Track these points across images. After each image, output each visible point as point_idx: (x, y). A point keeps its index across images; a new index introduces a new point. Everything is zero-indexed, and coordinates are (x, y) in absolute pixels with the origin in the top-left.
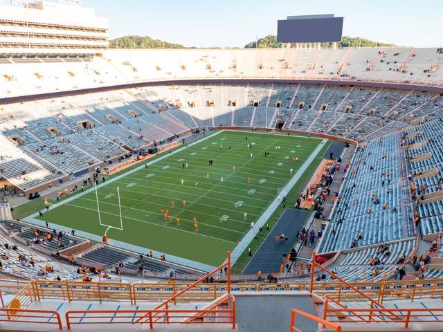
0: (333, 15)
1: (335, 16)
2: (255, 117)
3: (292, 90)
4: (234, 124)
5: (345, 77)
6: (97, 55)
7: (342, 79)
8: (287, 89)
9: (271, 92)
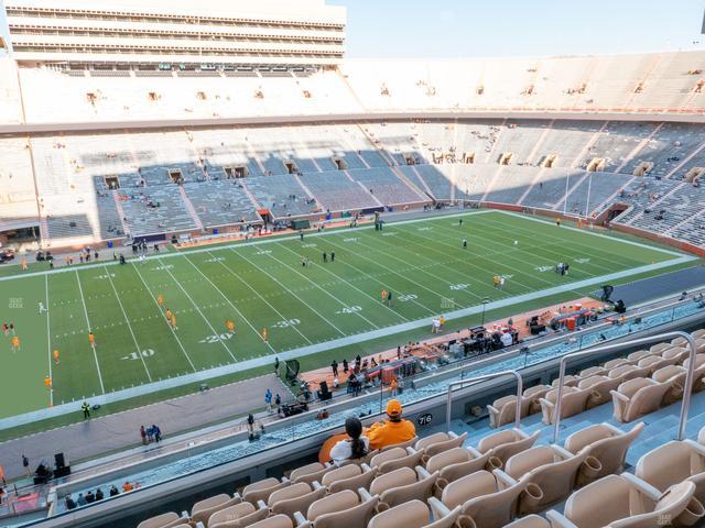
2: (577, 191)
4: (524, 202)
6: (332, 67)
8: (684, 138)
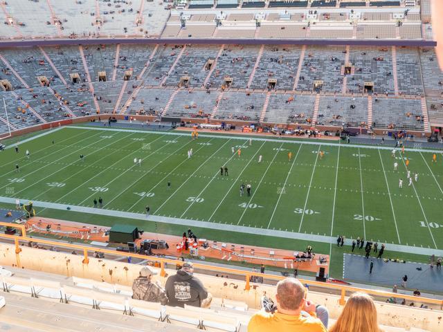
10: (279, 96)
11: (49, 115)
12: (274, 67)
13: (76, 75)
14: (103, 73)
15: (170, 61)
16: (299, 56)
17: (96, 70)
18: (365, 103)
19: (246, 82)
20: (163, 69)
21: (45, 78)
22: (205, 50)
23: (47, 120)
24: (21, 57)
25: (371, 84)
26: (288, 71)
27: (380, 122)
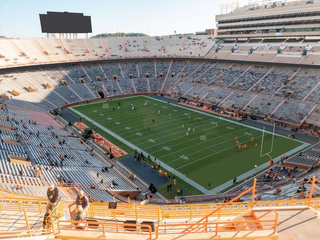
0: (83, 14)
1: (84, 15)
3: (80, 70)
5: (115, 57)
7: (114, 58)
8: (75, 69)
9: (65, 72)
10: (237, 93)
11: (140, 90)
12: (248, 77)
13: (162, 74)
14: (174, 74)
15: (205, 70)
16: (267, 72)
17: (172, 72)
18: (278, 103)
19: (229, 84)
20: (199, 74)
21: (148, 74)
22: (224, 65)
23: (137, 92)
24: (144, 65)
25: (292, 92)
26: (253, 80)
27: (277, 115)
